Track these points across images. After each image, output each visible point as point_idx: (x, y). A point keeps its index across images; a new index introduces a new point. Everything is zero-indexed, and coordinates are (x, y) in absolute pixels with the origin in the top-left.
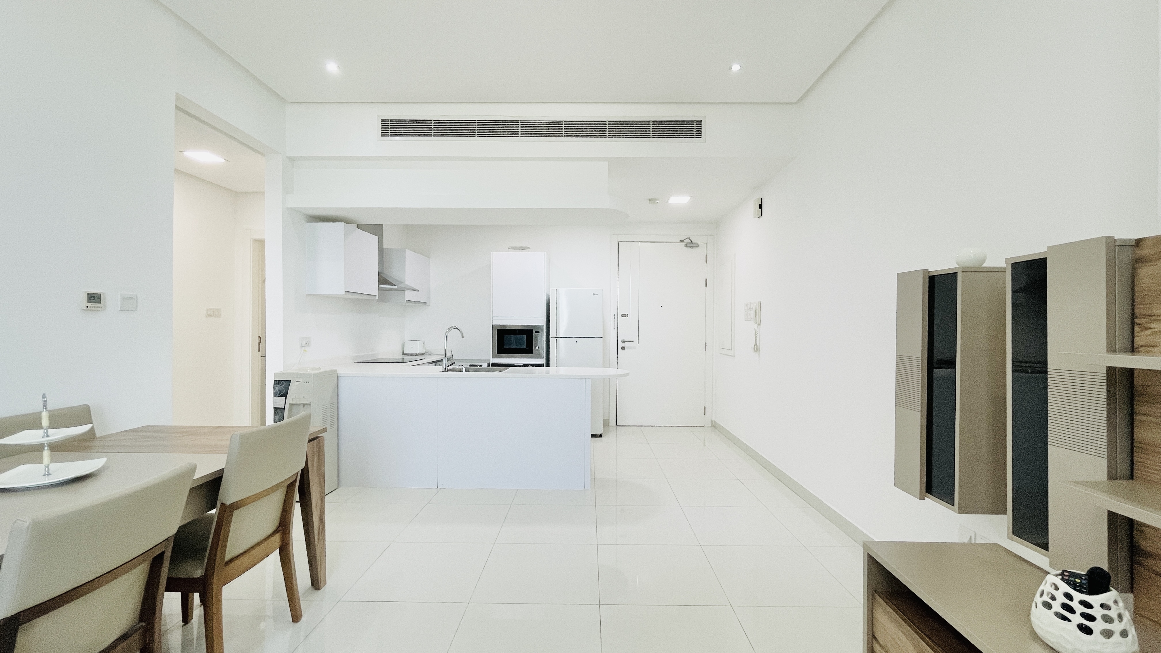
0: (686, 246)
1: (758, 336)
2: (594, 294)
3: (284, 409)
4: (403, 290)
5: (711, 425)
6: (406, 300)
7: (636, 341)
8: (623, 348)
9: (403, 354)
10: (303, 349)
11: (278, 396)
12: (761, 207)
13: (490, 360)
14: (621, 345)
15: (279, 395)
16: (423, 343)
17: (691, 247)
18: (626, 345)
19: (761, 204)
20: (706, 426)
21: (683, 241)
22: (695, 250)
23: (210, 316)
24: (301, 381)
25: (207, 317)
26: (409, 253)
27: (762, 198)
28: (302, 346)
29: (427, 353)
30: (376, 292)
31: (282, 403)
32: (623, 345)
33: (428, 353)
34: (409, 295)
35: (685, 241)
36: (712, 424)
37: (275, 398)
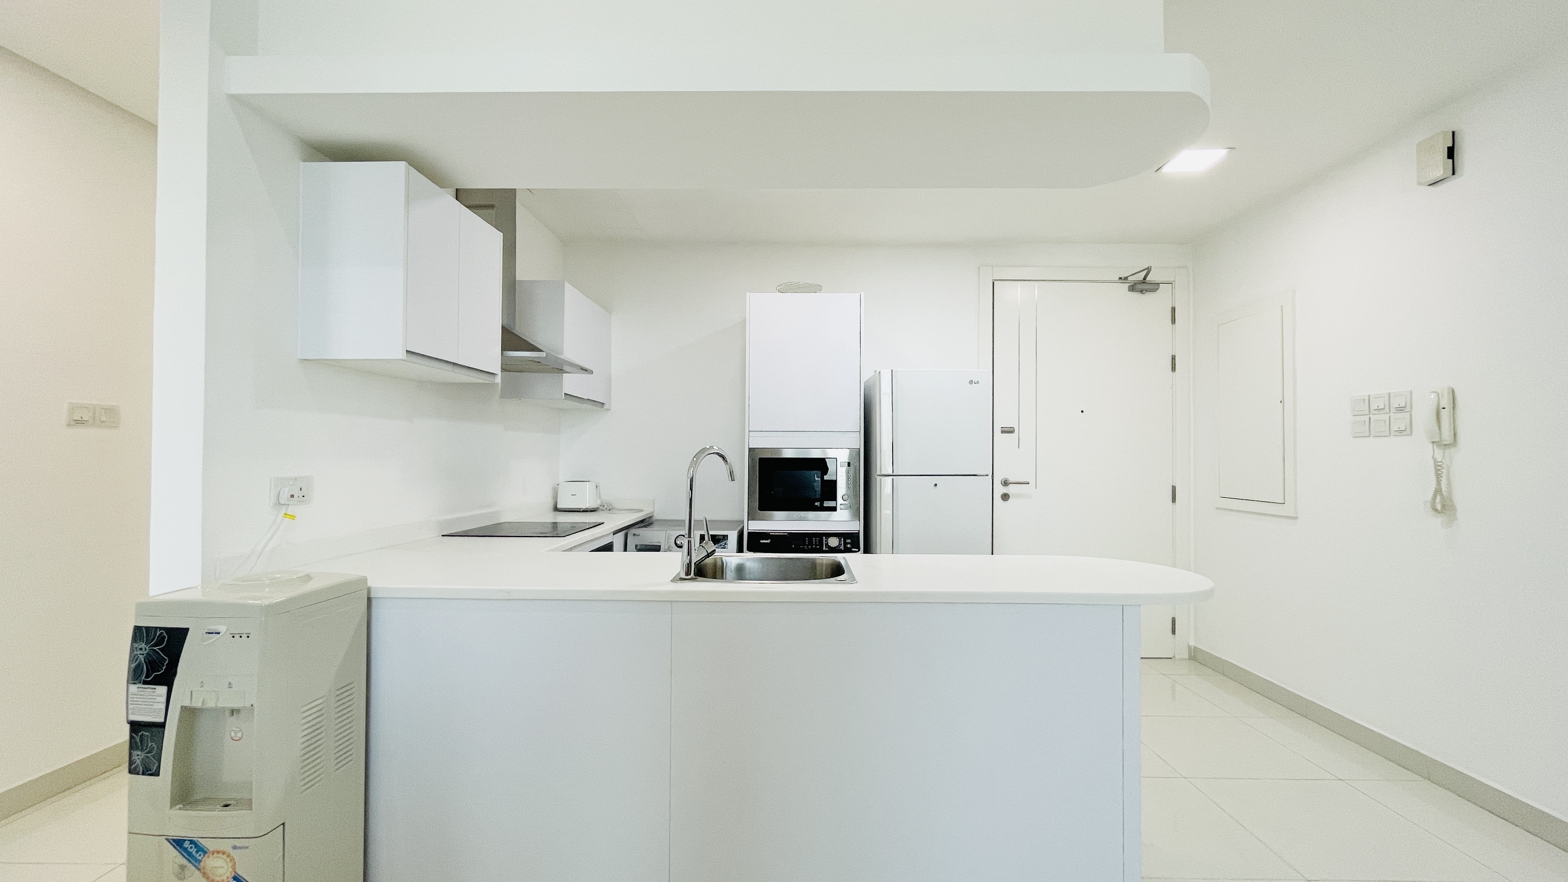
0: (1132, 288)
1: (1444, 475)
2: (971, 382)
3: (162, 725)
4: (558, 368)
5: (1187, 657)
6: (566, 394)
7: (1032, 483)
8: (1005, 497)
9: (556, 509)
10: (283, 511)
11: (145, 683)
12: (1451, 153)
13: (743, 522)
14: (1000, 490)
15: (147, 677)
16: (597, 487)
17: (1141, 291)
18: (1011, 490)
19: (1451, 145)
20: (1177, 657)
21: (1126, 278)
22: (1148, 296)
23: (80, 422)
24: (222, 629)
25: (69, 425)
26: (570, 293)
27: (1453, 133)
28: (278, 504)
29: (604, 506)
30: (496, 368)
31: (156, 706)
32: (1005, 490)
33: (606, 506)
34: (571, 383)
35: (1130, 278)
36: (1190, 652)
37: (134, 688)
